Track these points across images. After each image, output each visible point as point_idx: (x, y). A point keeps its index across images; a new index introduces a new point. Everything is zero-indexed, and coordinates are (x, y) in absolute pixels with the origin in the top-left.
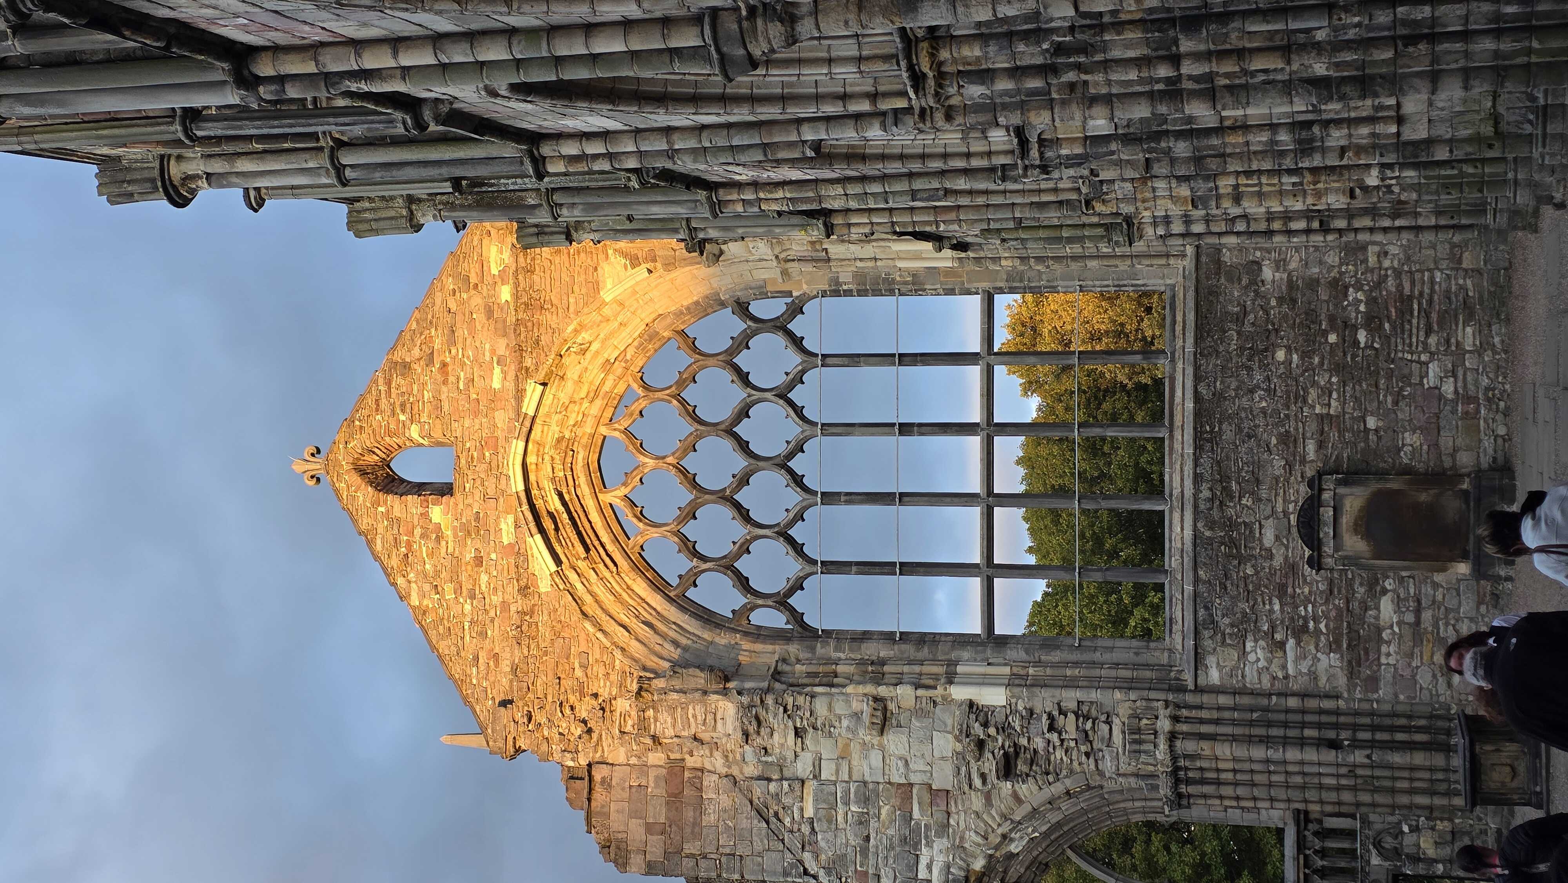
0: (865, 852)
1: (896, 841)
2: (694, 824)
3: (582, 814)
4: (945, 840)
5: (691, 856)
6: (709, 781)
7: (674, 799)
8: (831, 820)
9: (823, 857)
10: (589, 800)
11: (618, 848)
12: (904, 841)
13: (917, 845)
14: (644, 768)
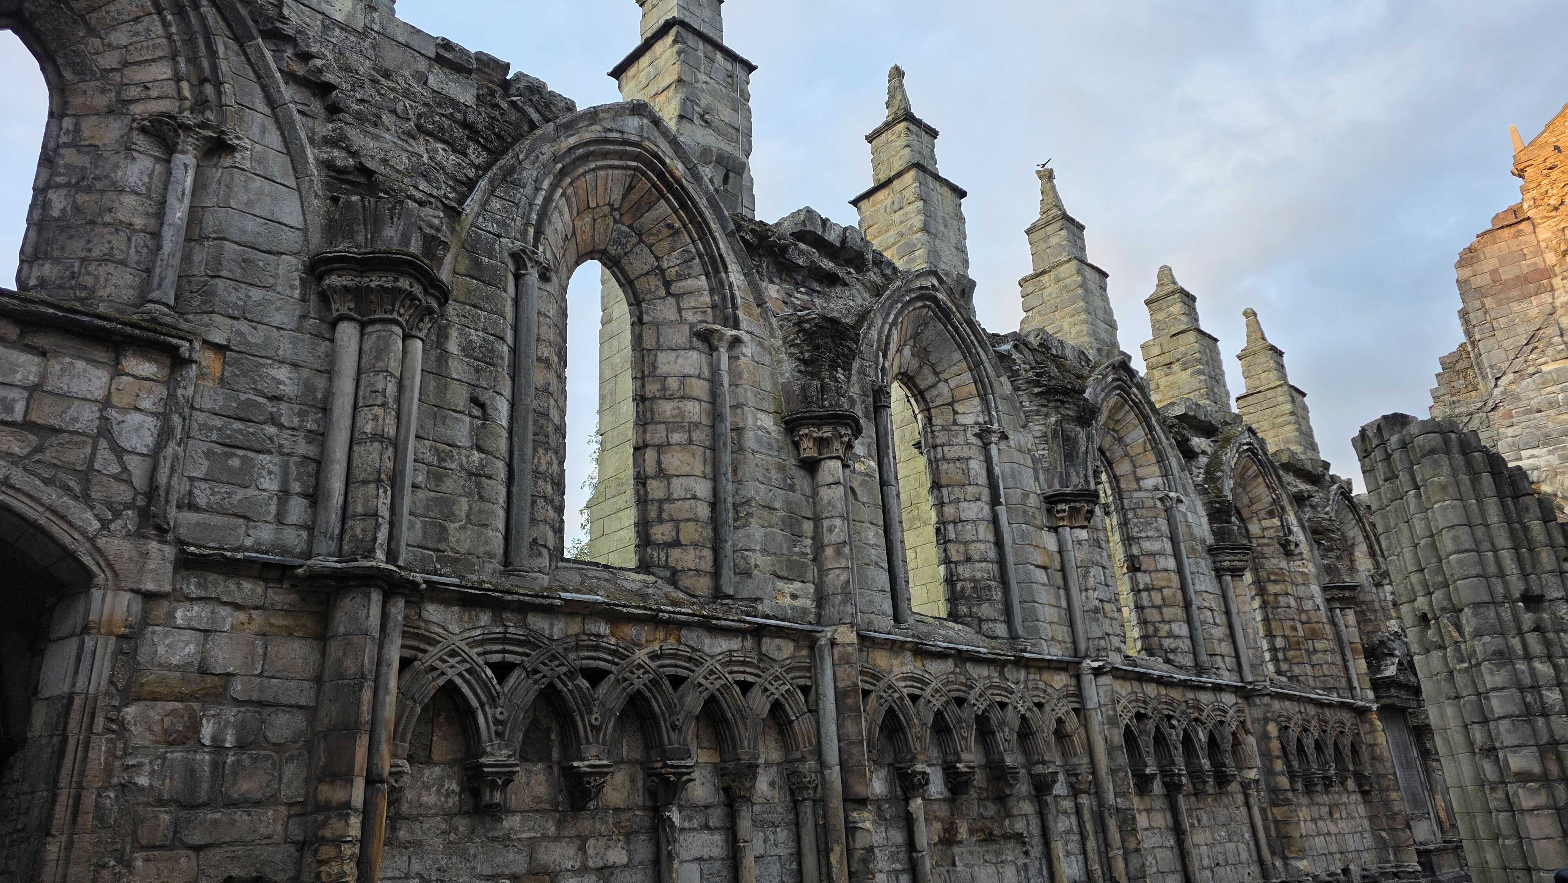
0: (1528, 412)
1: (1544, 430)
2: (1508, 298)
3: (1490, 227)
4: (1558, 462)
5: (1483, 304)
6: (1546, 298)
7: (1523, 280)
8: (1545, 384)
9: (1513, 387)
10: (1502, 227)
11: (1472, 258)
12: (1547, 436)
13: (1546, 444)
14: (1540, 252)
